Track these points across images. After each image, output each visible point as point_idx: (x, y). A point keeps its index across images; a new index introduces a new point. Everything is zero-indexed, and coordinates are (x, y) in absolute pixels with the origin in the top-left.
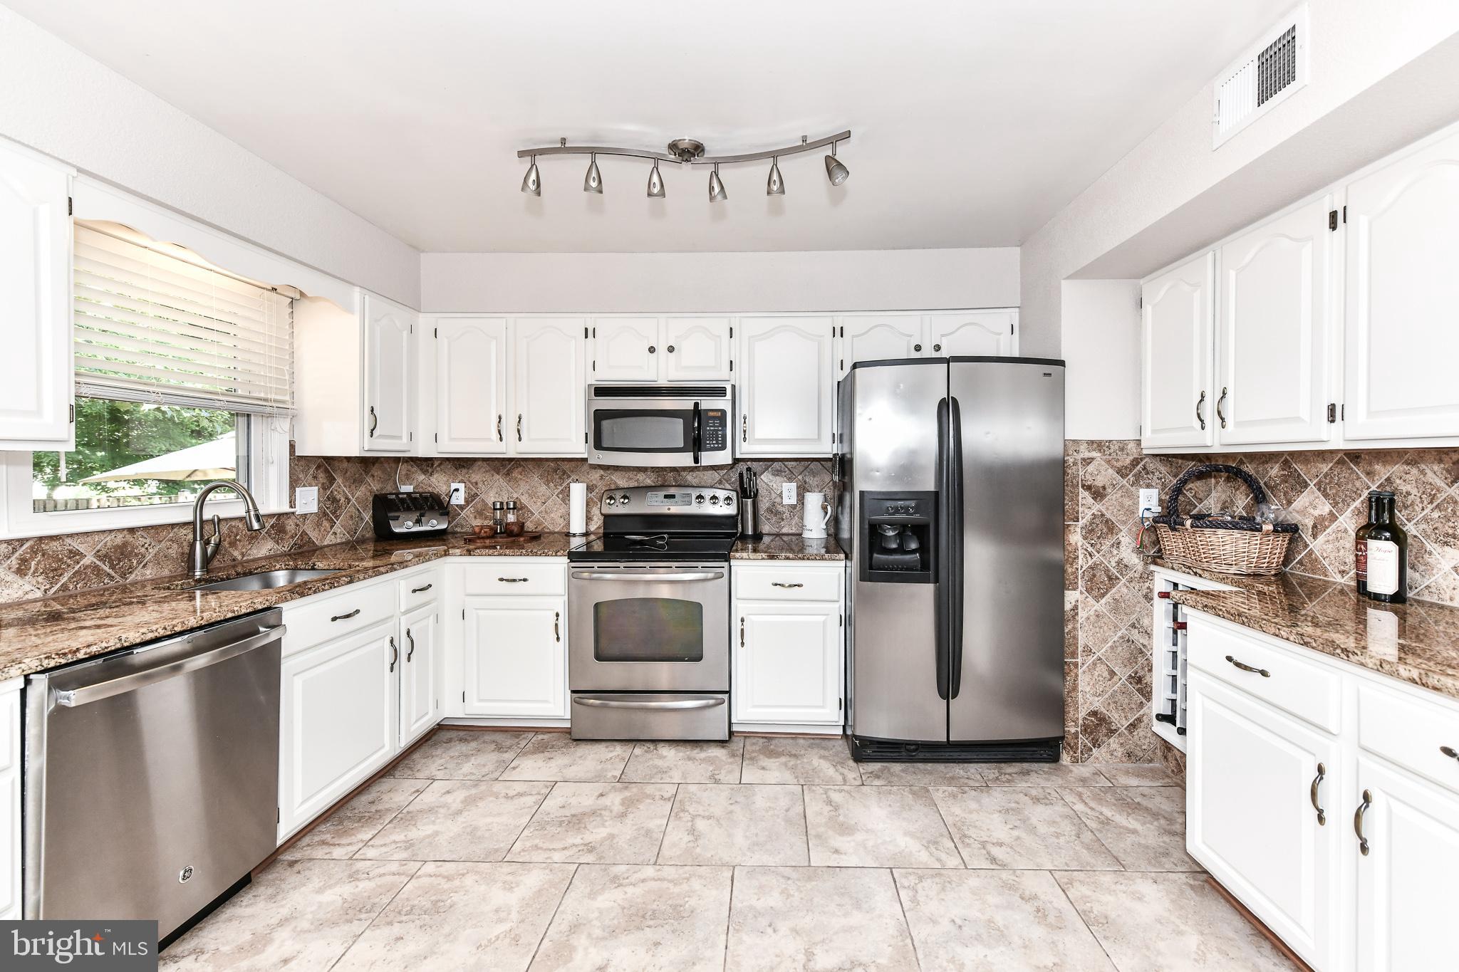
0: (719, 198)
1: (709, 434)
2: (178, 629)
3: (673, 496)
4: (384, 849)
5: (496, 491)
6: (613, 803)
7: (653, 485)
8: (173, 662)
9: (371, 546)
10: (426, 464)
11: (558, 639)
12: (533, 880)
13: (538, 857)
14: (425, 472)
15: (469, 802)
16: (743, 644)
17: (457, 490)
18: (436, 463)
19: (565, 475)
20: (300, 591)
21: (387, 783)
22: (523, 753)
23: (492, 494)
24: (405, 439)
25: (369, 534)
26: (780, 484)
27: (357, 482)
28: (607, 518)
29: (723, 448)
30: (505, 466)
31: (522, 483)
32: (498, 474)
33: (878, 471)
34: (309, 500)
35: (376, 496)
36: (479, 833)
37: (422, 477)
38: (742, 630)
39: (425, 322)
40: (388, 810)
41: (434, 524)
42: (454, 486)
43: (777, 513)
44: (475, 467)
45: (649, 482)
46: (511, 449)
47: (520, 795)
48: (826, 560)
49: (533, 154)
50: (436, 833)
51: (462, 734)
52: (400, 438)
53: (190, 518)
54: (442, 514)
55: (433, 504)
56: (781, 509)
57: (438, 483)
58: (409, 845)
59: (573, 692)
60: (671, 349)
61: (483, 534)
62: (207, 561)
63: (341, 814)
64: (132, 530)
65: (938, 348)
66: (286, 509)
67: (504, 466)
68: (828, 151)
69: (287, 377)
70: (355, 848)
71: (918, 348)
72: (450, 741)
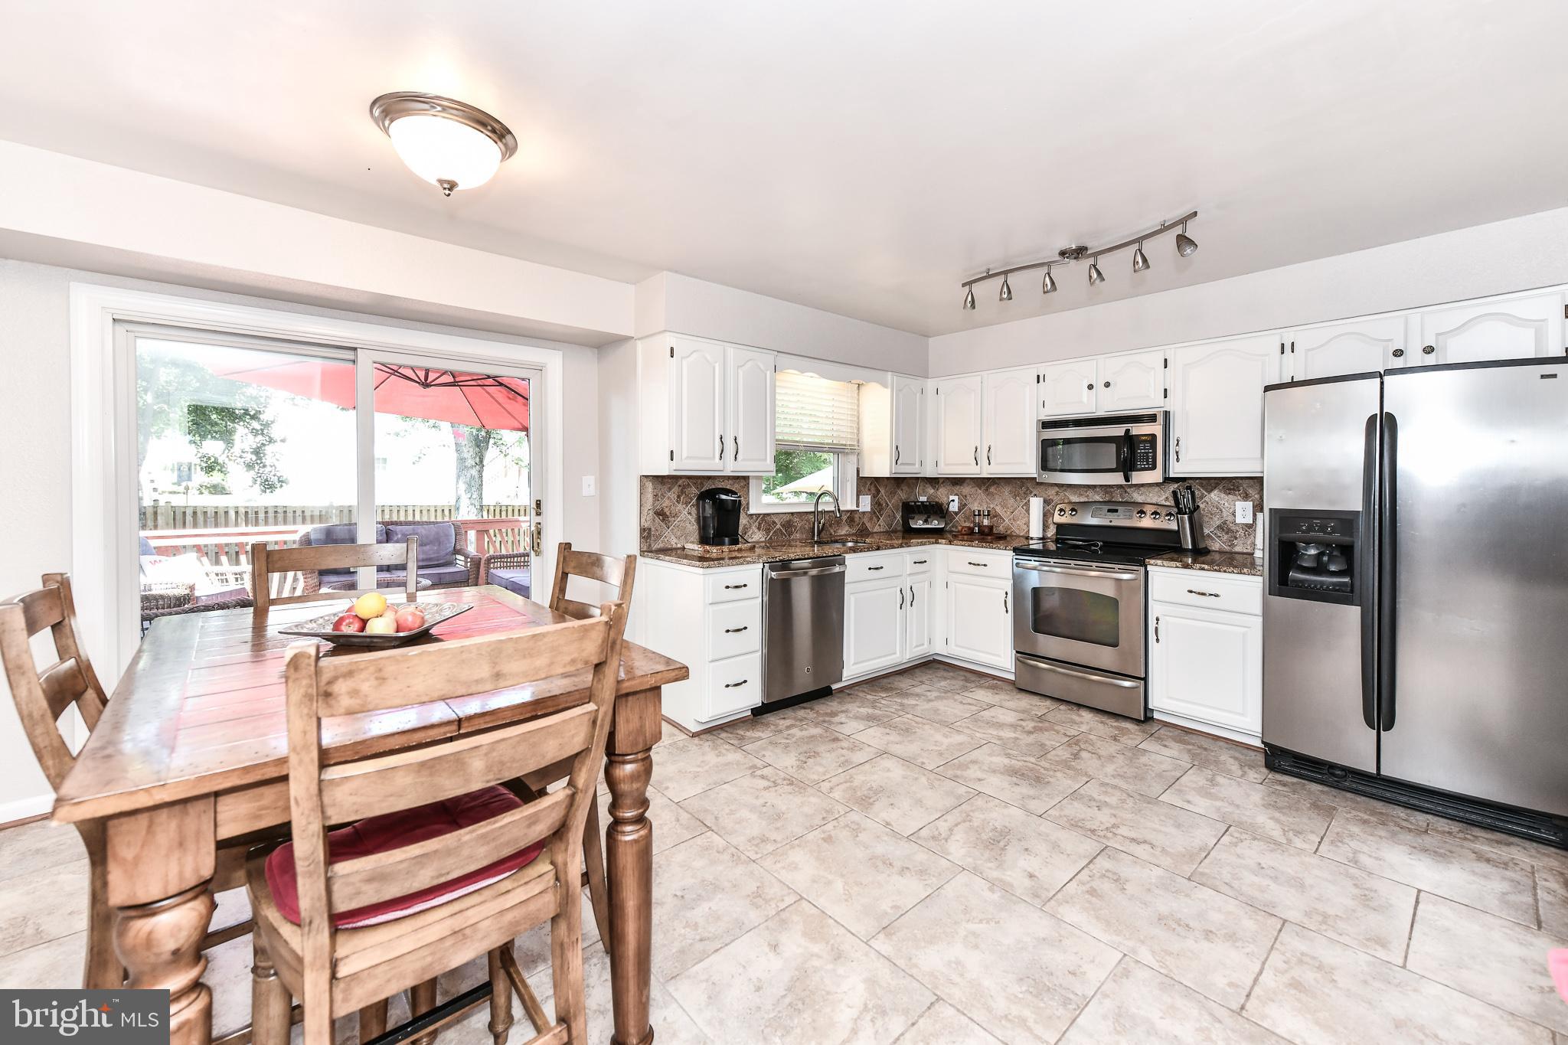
0: (1098, 281)
1: (1140, 456)
2: (806, 556)
3: (1116, 511)
4: (890, 703)
5: (979, 502)
6: (1027, 726)
7: (1101, 500)
8: (804, 572)
9: (900, 534)
10: (934, 482)
11: (1007, 611)
12: (958, 738)
13: (966, 731)
14: (934, 488)
15: (937, 698)
16: (1158, 640)
17: (953, 501)
18: (941, 481)
19: (1028, 493)
20: (854, 550)
21: (898, 678)
22: (981, 687)
23: (976, 504)
24: (917, 465)
25: (900, 528)
26: (1232, 503)
27: (893, 493)
28: (1060, 527)
29: (1154, 467)
30: (986, 484)
31: (997, 497)
32: (980, 489)
33: (1290, 490)
34: (866, 504)
35: (903, 503)
36: (938, 712)
37: (931, 491)
38: (1156, 628)
39: (930, 384)
40: (896, 689)
41: (935, 524)
42: (951, 498)
43: (1229, 531)
44: (965, 484)
45: (1098, 498)
46: (986, 471)
47: (970, 704)
48: (1244, 574)
49: (970, 283)
50: (917, 705)
51: (946, 667)
52: (914, 464)
53: (813, 510)
54: (941, 517)
55: (936, 509)
56: (1234, 528)
57: (943, 495)
58: (902, 705)
59: (1017, 652)
60: (1107, 385)
61: (963, 532)
62: (819, 533)
63: (874, 683)
64: (792, 514)
65: (1429, 350)
66: (854, 508)
67: (984, 484)
68: (1178, 230)
69: (856, 431)
70: (877, 698)
71: (1398, 353)
72: (939, 668)
